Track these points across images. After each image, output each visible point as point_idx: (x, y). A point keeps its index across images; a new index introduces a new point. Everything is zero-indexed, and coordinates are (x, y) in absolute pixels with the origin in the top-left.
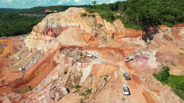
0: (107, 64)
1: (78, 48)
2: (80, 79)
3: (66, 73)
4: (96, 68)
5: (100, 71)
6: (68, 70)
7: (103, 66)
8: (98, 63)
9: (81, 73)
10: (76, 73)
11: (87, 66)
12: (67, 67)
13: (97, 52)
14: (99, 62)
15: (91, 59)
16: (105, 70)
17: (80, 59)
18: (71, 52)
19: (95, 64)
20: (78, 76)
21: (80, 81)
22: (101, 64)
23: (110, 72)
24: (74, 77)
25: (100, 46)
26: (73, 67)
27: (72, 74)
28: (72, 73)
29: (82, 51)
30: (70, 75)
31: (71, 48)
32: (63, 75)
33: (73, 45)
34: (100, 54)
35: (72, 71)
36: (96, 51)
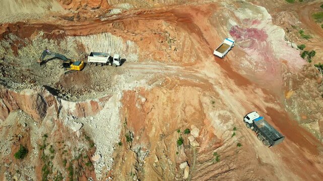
0: (170, 84)
1: (42, 33)
2: (91, 163)
3: (23, 153)
4: (138, 106)
5: (155, 117)
6: (29, 139)
7: (163, 96)
8: (138, 86)
9: (88, 138)
10: (69, 143)
11: (100, 104)
12: (20, 126)
13: (117, 40)
14: (143, 81)
15: (106, 72)
16: (172, 109)
17: (66, 80)
18: (16, 54)
19: (129, 91)
20: (81, 155)
21: (93, 169)
22: (150, 87)
23: (190, 110)
24: (66, 161)
25: (116, 11)
26: (47, 121)
27: (53, 151)
28: (49, 147)
29: (63, 43)
30: (43, 158)
31: (12, 37)
32: (15, 166)
33: (16, 21)
34: (129, 43)
35: (51, 141)
36: (114, 33)
